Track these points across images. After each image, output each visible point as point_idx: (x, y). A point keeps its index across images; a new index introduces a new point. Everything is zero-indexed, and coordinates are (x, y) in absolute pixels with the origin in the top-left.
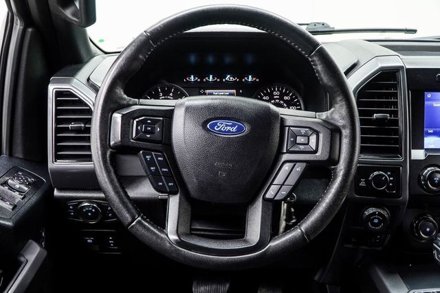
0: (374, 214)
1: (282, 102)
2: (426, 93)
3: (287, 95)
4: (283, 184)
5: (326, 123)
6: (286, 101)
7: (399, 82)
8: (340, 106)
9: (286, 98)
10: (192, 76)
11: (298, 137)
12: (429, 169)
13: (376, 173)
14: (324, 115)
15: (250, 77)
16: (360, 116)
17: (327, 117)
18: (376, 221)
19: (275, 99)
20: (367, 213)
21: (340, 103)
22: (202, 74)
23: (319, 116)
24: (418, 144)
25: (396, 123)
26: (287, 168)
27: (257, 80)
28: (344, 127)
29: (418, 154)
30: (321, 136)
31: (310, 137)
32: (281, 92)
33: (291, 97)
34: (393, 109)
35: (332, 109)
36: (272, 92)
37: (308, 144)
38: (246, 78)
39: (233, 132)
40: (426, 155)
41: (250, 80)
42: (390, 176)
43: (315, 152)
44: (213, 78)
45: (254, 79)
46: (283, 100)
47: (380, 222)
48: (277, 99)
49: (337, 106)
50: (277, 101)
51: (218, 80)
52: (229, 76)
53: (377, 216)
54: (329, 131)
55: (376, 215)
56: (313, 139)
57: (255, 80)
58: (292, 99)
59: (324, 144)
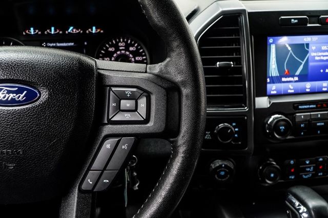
0: (221, 166)
1: (127, 53)
2: (268, 38)
3: (133, 46)
4: (105, 169)
5: (160, 78)
6: (131, 52)
7: (241, 27)
8: (178, 55)
9: (131, 49)
10: (32, 29)
11: (122, 101)
12: (273, 117)
13: (221, 125)
14: (157, 68)
15: (94, 28)
16: (203, 65)
17: (161, 71)
18: (223, 173)
19: (121, 50)
20: (213, 166)
21: (178, 51)
22: (43, 27)
23: (150, 69)
24: (262, 92)
25: (240, 70)
26: (108, 146)
27: (102, 31)
28: (184, 83)
29: (262, 102)
30: (153, 98)
31: (139, 101)
32: (126, 43)
33: (137, 47)
34: (235, 56)
35: (168, 59)
36: (117, 43)
37: (136, 110)
38: (90, 30)
39: (19, 101)
40: (270, 103)
41: (94, 32)
42: (235, 127)
43: (147, 121)
44: (55, 30)
45: (98, 30)
46: (129, 51)
47: (226, 174)
48: (123, 50)
49: (174, 55)
50: (123, 52)
51: (61, 32)
52: (71, 28)
53: (223, 169)
54: (163, 91)
55: (222, 167)
56: (142, 103)
57: (100, 32)
58: (138, 50)
59: (157, 110)
